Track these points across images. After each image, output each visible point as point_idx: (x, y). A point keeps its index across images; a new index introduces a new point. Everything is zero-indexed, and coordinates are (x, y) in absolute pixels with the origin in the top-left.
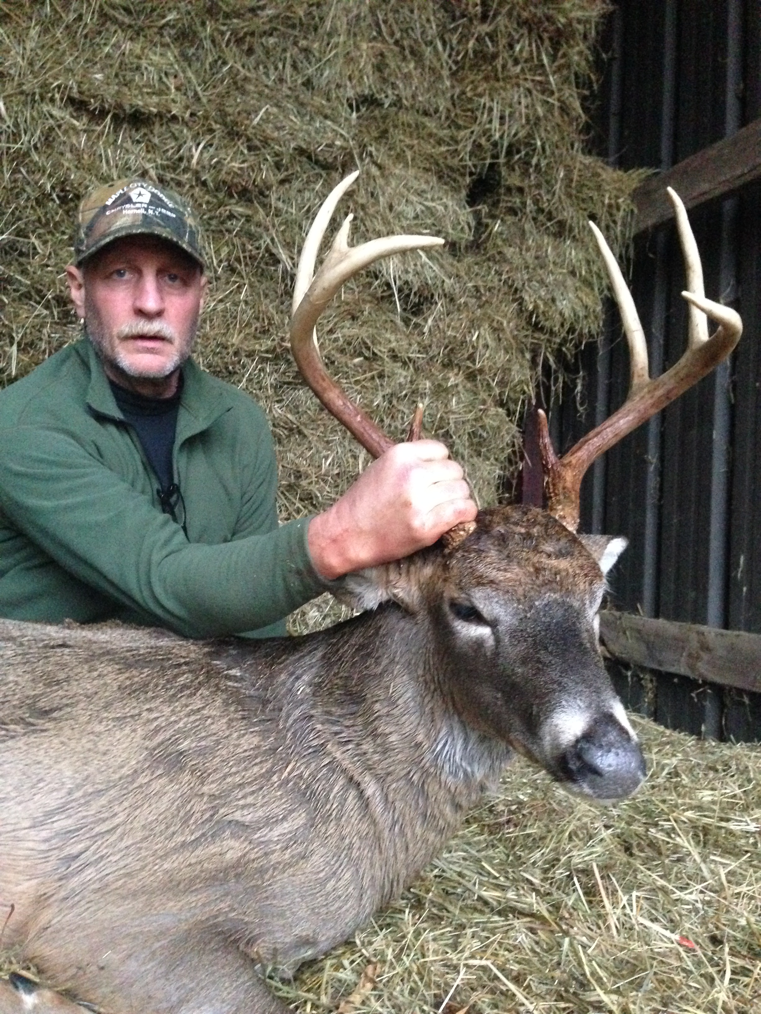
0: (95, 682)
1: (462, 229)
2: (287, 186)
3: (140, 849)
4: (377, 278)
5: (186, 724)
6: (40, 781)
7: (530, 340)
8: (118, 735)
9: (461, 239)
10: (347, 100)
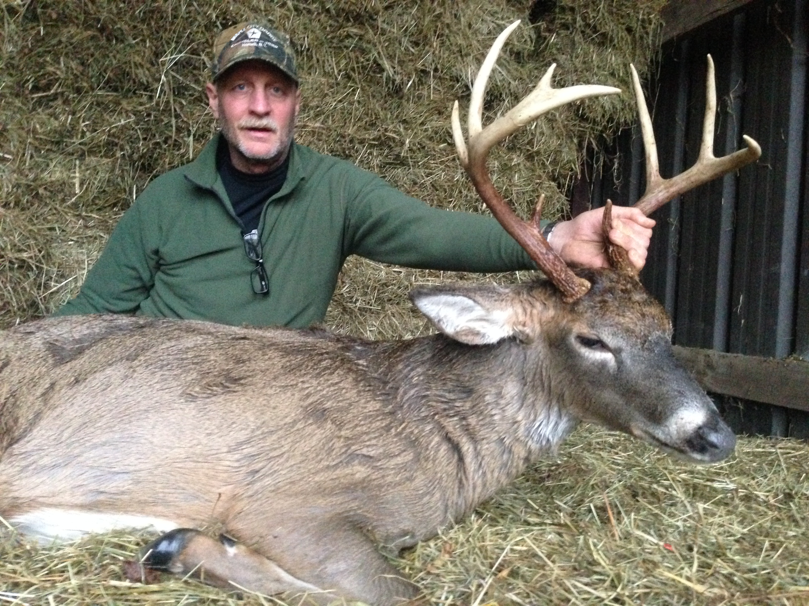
0: (267, 362)
1: (525, 41)
2: (390, 11)
3: (300, 467)
4: (458, 81)
5: (328, 392)
6: (233, 423)
7: (577, 128)
8: (283, 397)
9: (524, 49)
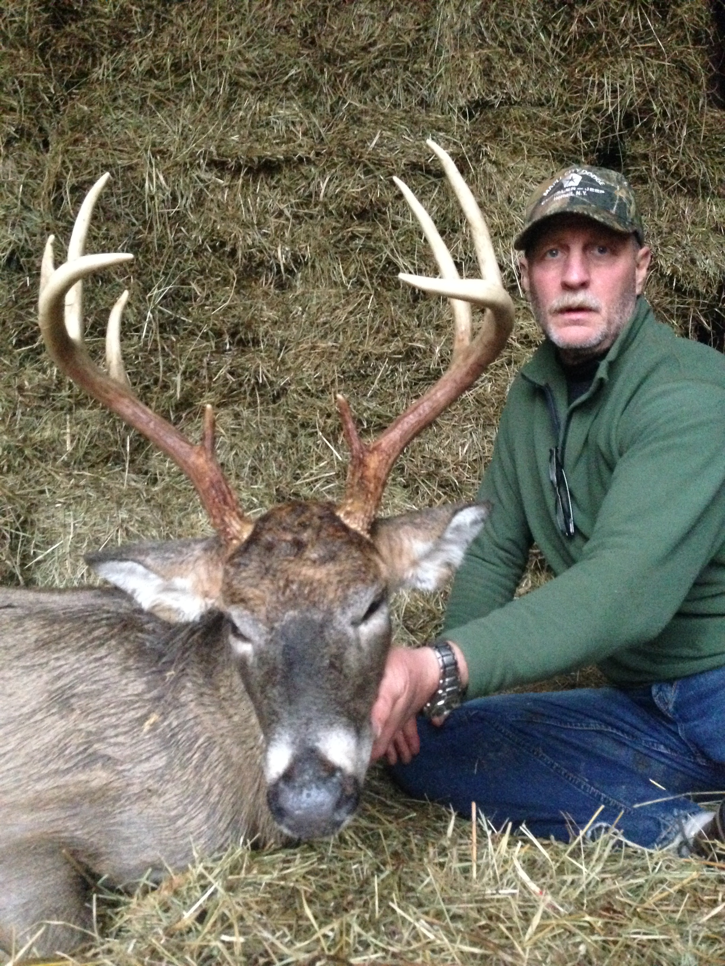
10: (460, 108)
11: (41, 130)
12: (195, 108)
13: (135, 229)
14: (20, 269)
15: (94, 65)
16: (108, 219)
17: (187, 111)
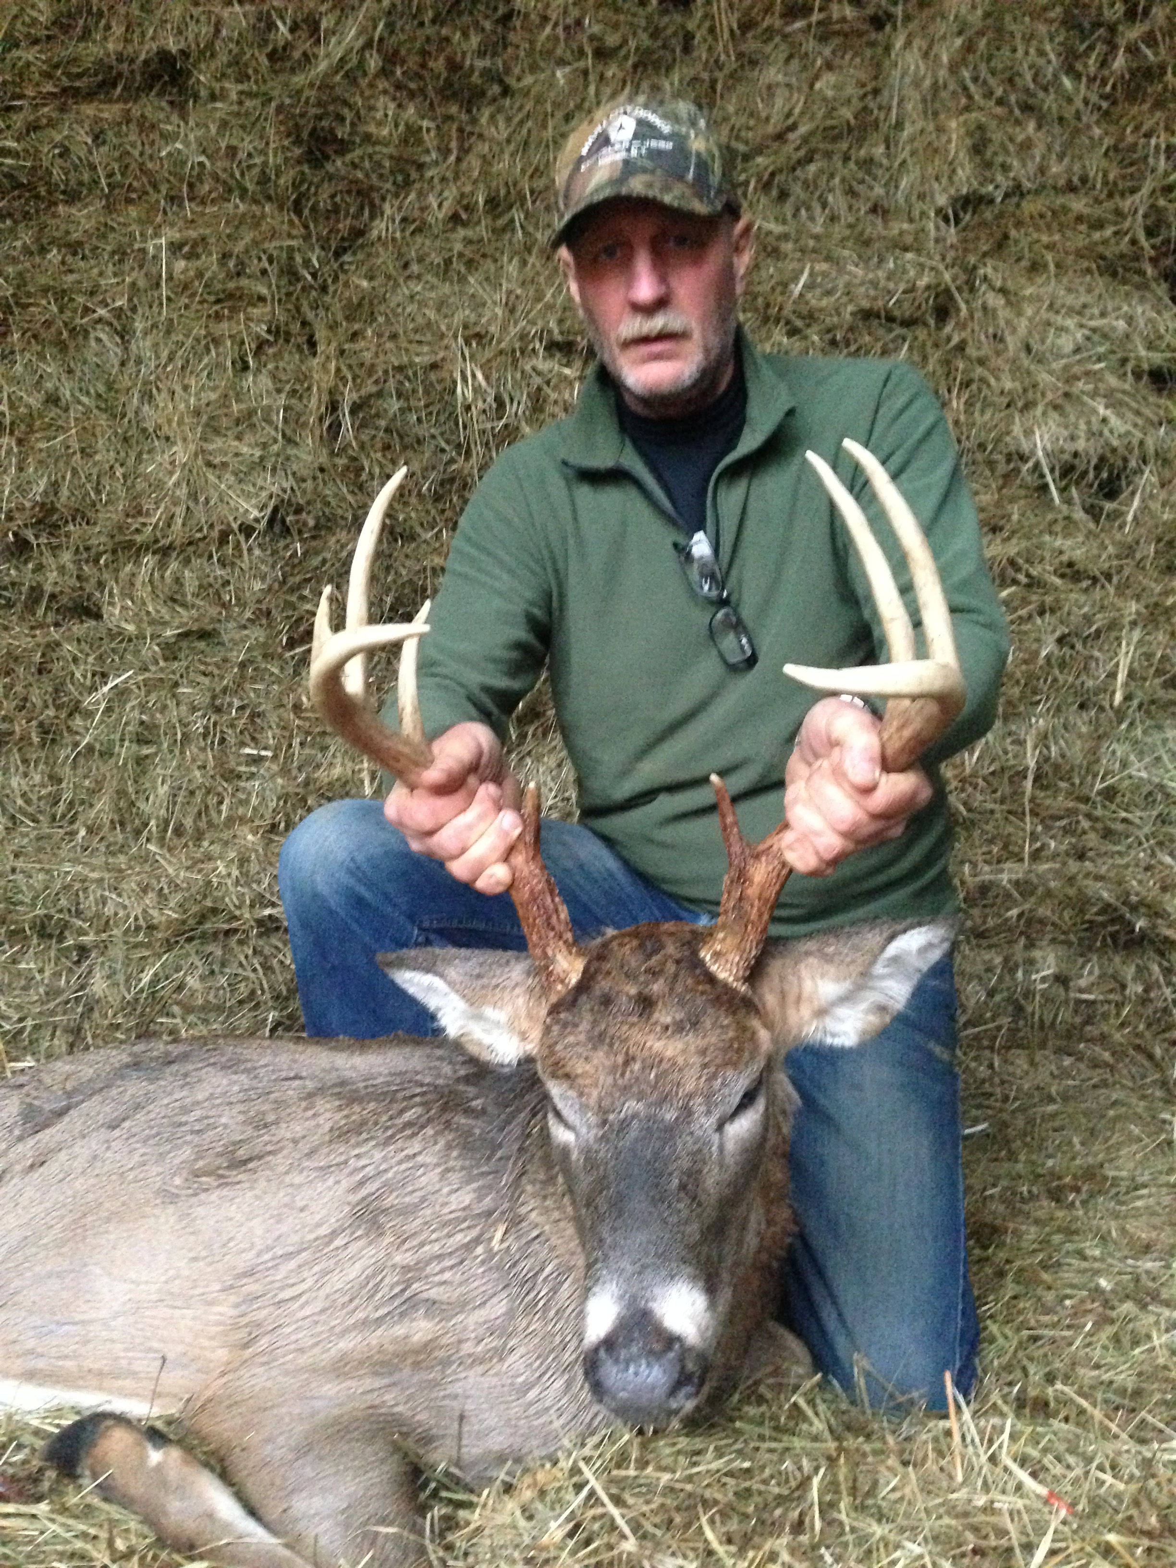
10: (939, 211)
11: (304, 324)
12: (524, 263)
13: (445, 458)
14: (286, 531)
15: (372, 217)
16: (405, 448)
17: (512, 268)
